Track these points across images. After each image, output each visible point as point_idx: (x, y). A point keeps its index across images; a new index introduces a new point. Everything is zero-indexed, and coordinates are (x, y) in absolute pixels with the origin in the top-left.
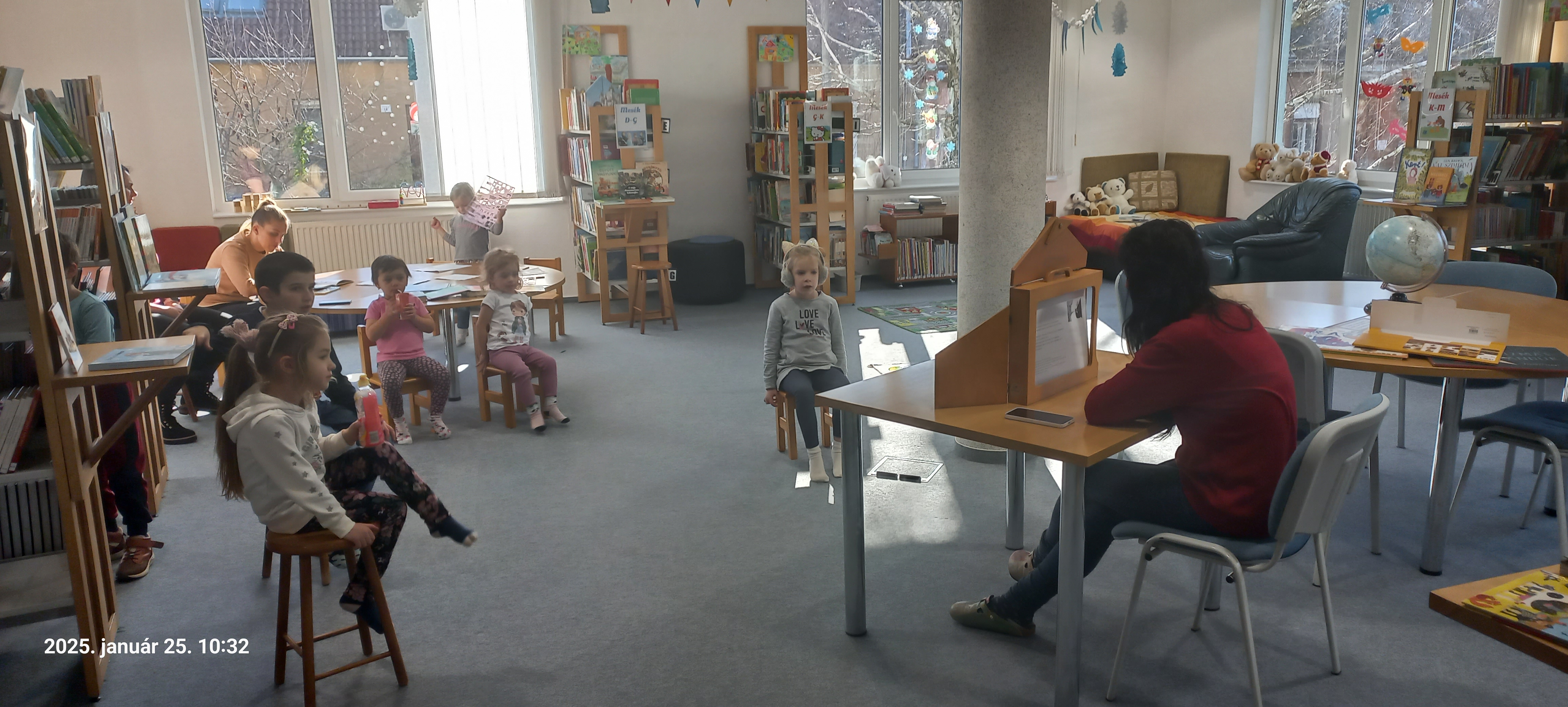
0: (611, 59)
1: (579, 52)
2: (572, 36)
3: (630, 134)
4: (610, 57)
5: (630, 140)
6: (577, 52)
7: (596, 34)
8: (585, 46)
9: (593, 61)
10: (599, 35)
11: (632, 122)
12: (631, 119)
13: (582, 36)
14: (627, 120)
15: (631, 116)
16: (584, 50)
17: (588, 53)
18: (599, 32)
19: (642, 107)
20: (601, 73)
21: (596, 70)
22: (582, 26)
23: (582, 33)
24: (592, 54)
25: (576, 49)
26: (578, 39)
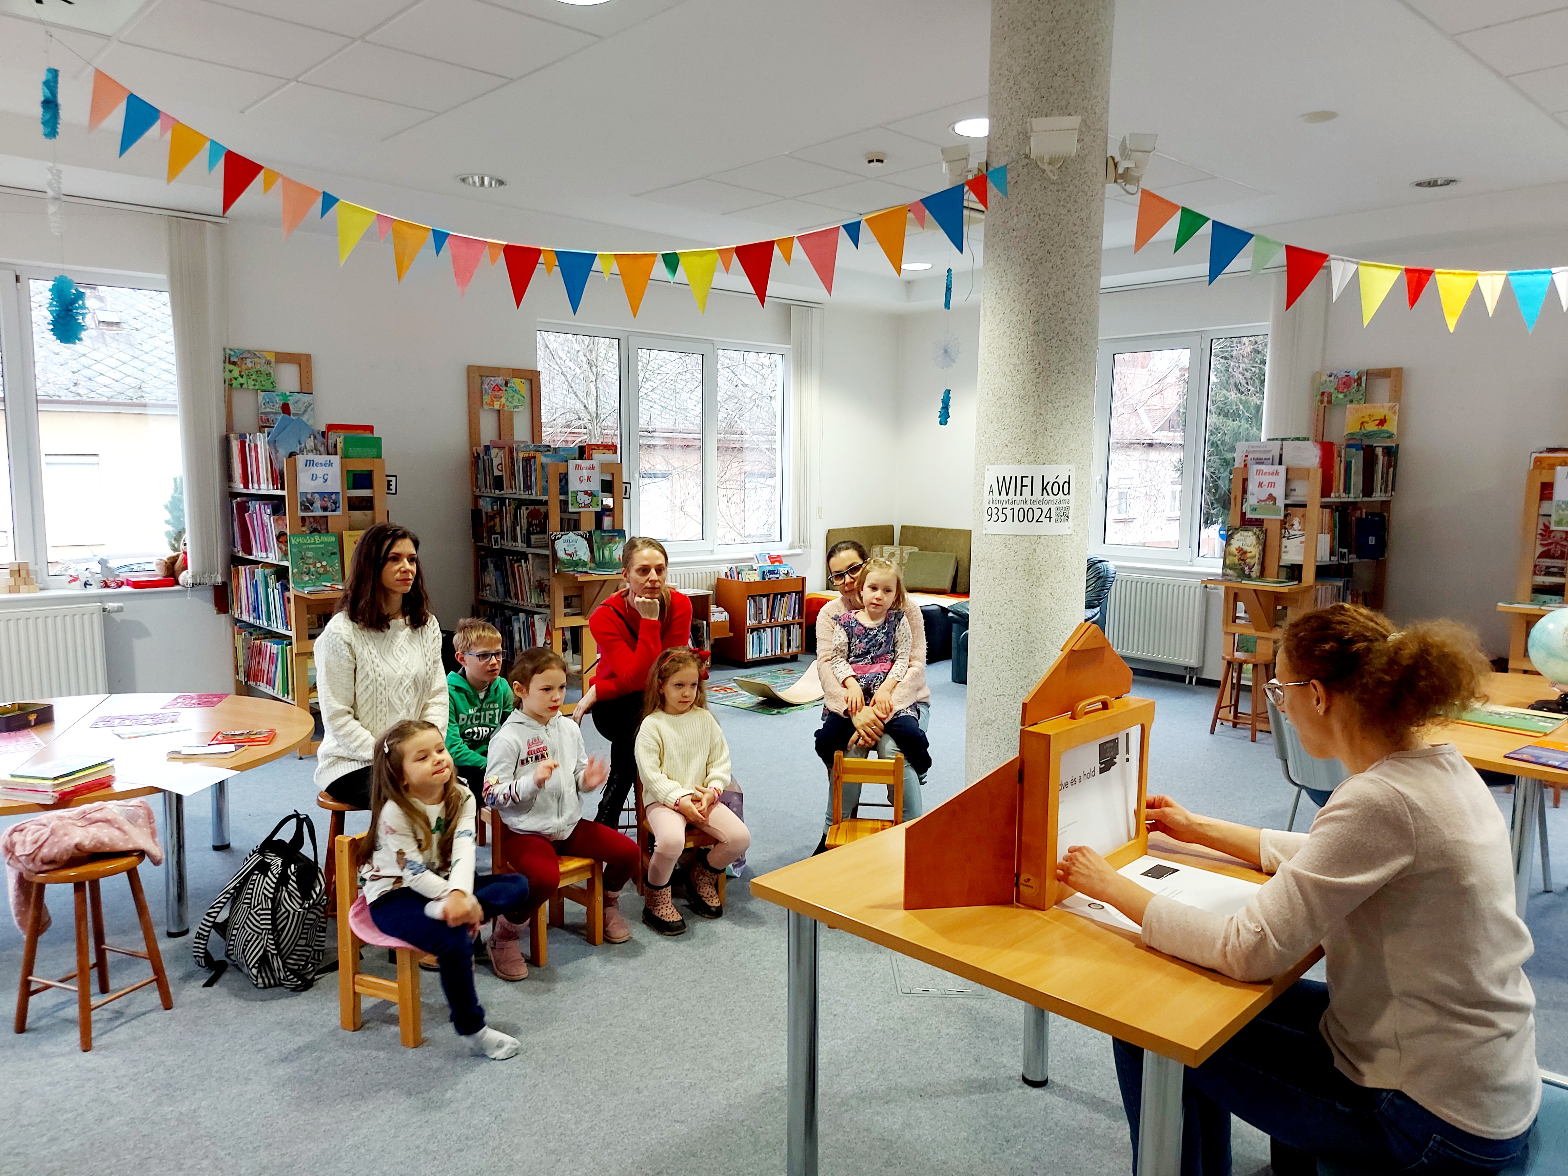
0: (289, 396)
1: (245, 386)
2: (234, 363)
4: (288, 394)
6: (242, 385)
7: (268, 363)
8: (254, 377)
9: (263, 398)
10: (273, 365)
13: (249, 365)
16: (253, 383)
17: (257, 387)
18: (273, 360)
19: (338, 459)
20: (275, 413)
21: (268, 410)
22: (249, 351)
23: (248, 361)
24: (263, 388)
25: (241, 380)
26: (244, 367)
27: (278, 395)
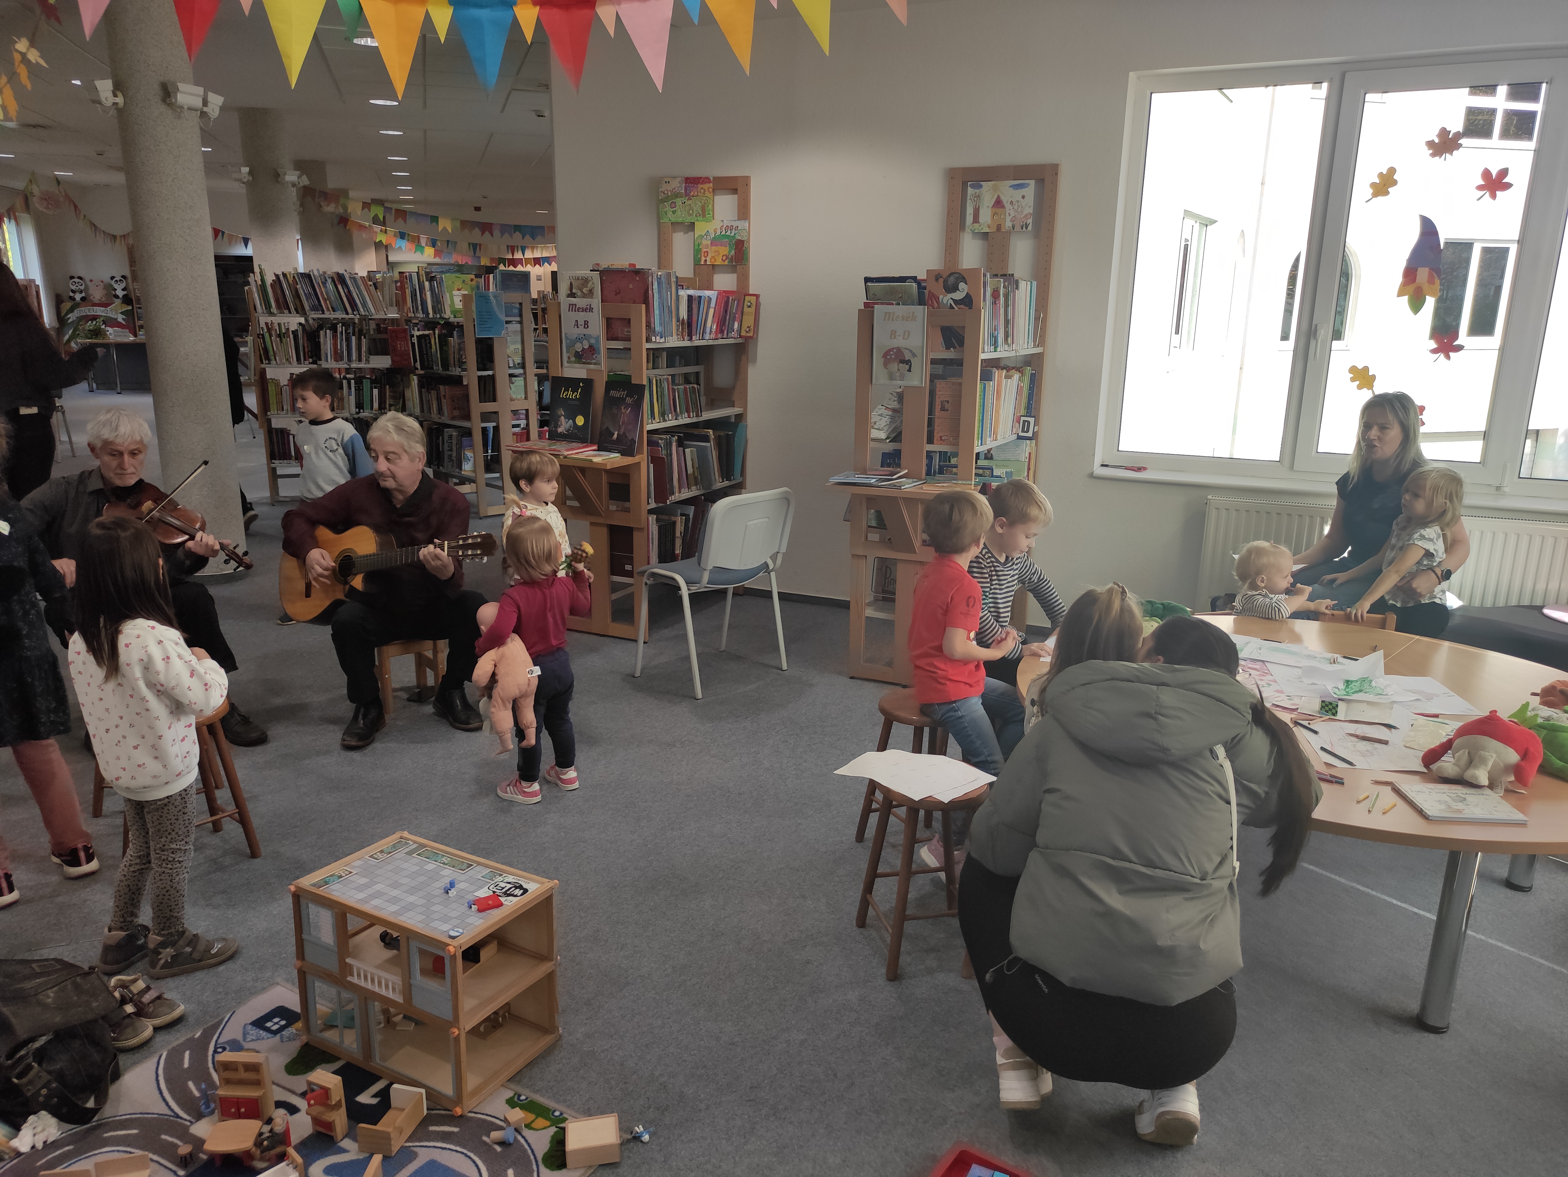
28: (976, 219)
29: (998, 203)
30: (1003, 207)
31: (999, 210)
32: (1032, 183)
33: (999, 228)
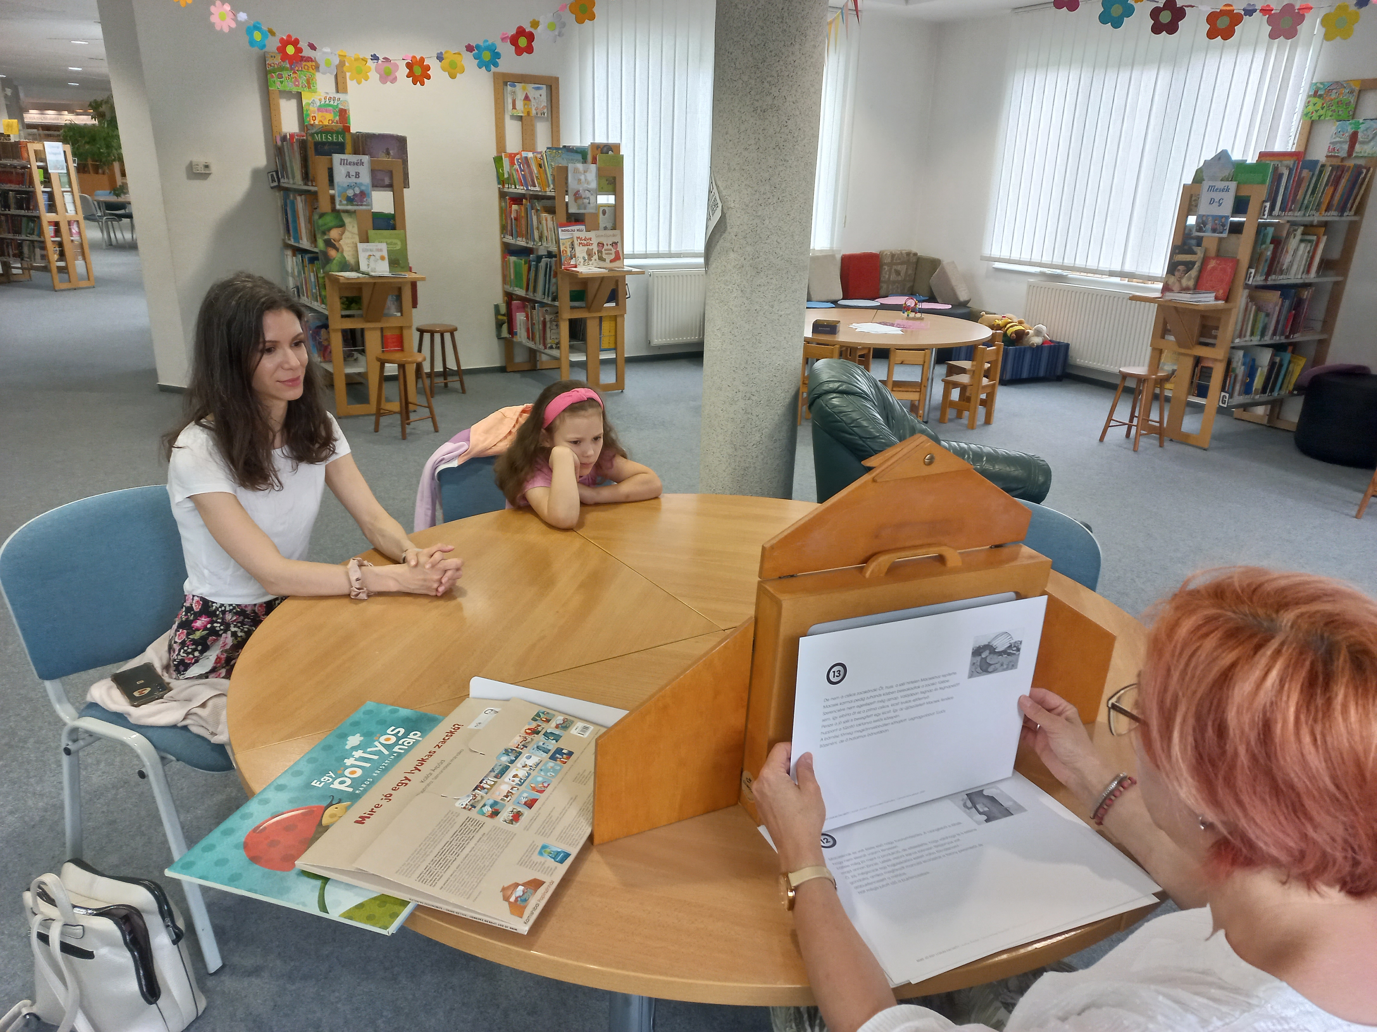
0: (1363, 123)
1: (1322, 118)
2: (1320, 96)
3: (1210, 219)
5: (1209, 226)
6: (1320, 116)
7: (1352, 92)
8: (1333, 108)
9: (1337, 128)
10: (1356, 94)
11: (1216, 204)
12: (1217, 200)
13: (1333, 96)
14: (1212, 201)
15: (1217, 196)
16: (1330, 113)
17: (1333, 117)
18: (1357, 89)
19: (1233, 185)
20: (1343, 142)
21: (1338, 139)
22: (1337, 82)
23: (1334, 91)
24: (1340, 118)
25: (1321, 112)
26: (1328, 99)
27: (1351, 124)
28: (514, 107)
29: (527, 98)
30: (530, 100)
31: (527, 102)
32: (544, 86)
33: (528, 113)
